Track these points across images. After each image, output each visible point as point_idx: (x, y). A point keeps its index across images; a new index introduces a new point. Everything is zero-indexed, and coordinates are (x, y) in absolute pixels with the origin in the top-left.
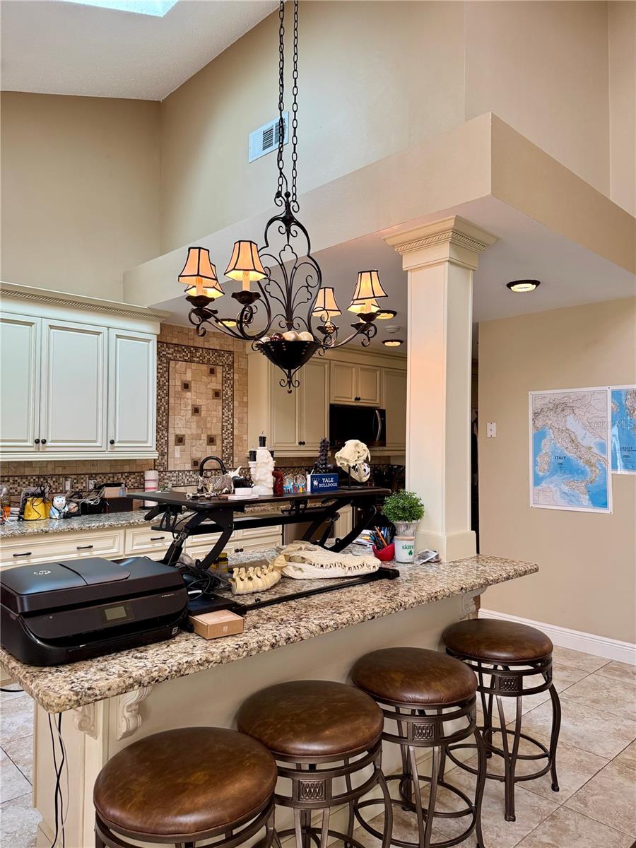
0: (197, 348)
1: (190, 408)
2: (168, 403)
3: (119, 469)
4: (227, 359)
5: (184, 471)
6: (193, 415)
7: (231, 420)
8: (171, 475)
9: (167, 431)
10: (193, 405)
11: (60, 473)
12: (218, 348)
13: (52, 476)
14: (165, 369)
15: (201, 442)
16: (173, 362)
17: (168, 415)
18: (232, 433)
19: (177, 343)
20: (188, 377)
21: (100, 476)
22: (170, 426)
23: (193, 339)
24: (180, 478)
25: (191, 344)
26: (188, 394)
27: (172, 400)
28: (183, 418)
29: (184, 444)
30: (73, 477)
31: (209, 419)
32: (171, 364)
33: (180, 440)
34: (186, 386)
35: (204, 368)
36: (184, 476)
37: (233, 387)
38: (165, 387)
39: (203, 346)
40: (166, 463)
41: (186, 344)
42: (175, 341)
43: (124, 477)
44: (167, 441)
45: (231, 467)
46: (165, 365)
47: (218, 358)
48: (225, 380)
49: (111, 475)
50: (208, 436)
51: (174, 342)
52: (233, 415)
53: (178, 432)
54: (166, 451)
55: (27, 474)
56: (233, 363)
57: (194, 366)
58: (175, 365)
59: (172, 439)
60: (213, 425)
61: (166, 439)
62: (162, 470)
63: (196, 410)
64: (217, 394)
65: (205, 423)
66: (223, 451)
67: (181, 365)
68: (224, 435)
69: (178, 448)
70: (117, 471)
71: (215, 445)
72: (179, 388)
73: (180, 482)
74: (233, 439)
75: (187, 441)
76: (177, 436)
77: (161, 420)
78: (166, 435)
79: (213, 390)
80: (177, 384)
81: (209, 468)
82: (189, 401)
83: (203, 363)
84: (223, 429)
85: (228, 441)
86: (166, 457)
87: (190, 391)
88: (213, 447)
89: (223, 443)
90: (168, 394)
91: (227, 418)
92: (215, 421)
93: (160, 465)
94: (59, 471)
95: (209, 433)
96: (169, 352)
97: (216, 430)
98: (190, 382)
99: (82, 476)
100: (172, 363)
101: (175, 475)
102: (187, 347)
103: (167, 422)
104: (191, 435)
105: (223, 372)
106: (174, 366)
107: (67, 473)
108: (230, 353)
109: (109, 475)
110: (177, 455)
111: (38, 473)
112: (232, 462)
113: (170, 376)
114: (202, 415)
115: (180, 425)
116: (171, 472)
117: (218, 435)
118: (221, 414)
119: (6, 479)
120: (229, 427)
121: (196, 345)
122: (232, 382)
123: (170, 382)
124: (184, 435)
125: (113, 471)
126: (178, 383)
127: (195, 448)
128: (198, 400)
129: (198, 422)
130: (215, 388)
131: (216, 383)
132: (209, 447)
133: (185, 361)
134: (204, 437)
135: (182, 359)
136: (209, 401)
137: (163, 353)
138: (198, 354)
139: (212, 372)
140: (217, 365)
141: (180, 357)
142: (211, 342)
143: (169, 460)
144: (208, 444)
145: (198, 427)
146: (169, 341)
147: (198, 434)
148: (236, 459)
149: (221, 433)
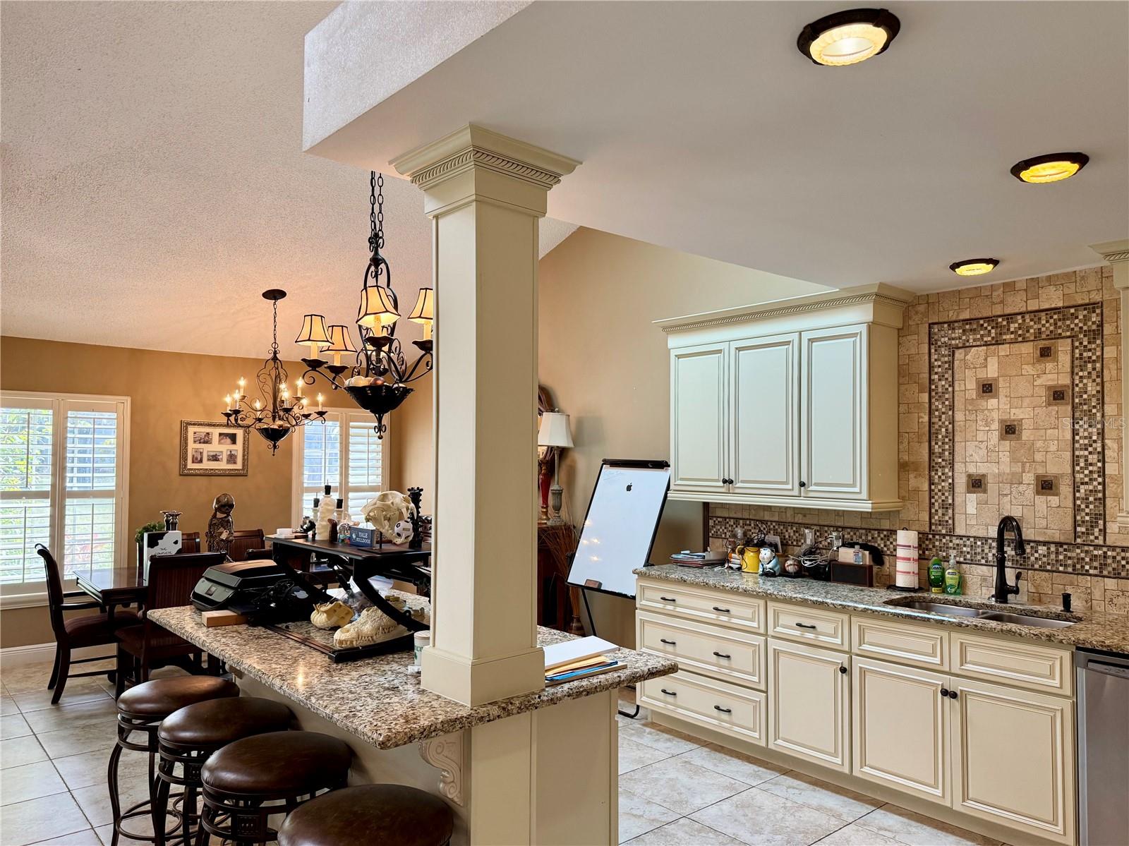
0: (1010, 317)
1: (995, 426)
2: (953, 422)
3: (875, 525)
4: (1086, 319)
5: (986, 539)
6: (1002, 438)
7: (1098, 446)
8: (961, 542)
9: (952, 469)
10: (1001, 421)
11: (800, 521)
12: (1061, 304)
13: (792, 524)
14: (947, 366)
15: (1022, 488)
16: (960, 351)
17: (953, 440)
18: (1102, 473)
19: (968, 317)
20: (992, 371)
21: (849, 530)
22: (957, 459)
23: (1002, 302)
24: (979, 550)
25: (998, 310)
26: (992, 403)
27: (959, 416)
28: (983, 446)
29: (985, 491)
30: (815, 528)
31: (1039, 444)
32: (957, 355)
33: (977, 484)
34: (987, 388)
35: (1028, 349)
36: (986, 547)
37: (1101, 375)
38: (947, 396)
39: (1024, 309)
40: (950, 522)
41: (989, 314)
42: (966, 315)
43: (882, 536)
44: (952, 485)
45: (1100, 542)
46: (946, 359)
47: (1060, 324)
48: (1077, 364)
49: (864, 531)
50: (1038, 477)
51: (961, 317)
52: (1102, 434)
53: (972, 470)
54: (950, 501)
55: (766, 518)
56: (1101, 325)
57: (1004, 350)
58: (965, 356)
59: (961, 482)
60: (1049, 456)
61: (950, 481)
62: (944, 532)
63: (1010, 430)
64: (1057, 395)
65: (1032, 449)
66: (1077, 509)
67: (976, 354)
68: (1079, 476)
69: (972, 497)
70: (871, 527)
71: (1057, 494)
72: (973, 394)
73: (979, 557)
74: (1104, 484)
75: (992, 487)
76: (969, 476)
77: (940, 451)
78: (950, 474)
79: (1049, 388)
80: (968, 387)
81: (1041, 539)
82: (995, 415)
83: (1025, 341)
84: (1075, 462)
85: (1091, 487)
86: (950, 511)
87: (996, 396)
88: (1050, 498)
89: (1076, 489)
90: (952, 408)
91: (1086, 442)
92: (1053, 448)
93: (940, 523)
94: (799, 519)
95: (1041, 471)
96: (953, 335)
97: (1058, 465)
98: (996, 380)
99: (826, 528)
100: (959, 354)
101: (968, 543)
102: (989, 319)
103: (952, 453)
104: (999, 474)
105: (1074, 348)
106: (962, 356)
107: (807, 522)
108: (1092, 307)
109: (861, 531)
110: (971, 509)
111: (776, 519)
112: (1104, 531)
113: (956, 376)
114: (1024, 438)
115: (976, 458)
116: (961, 537)
117: (1062, 475)
118: (1069, 436)
119: (748, 522)
120: (1093, 458)
121: (1008, 311)
122: (1098, 365)
123: (956, 384)
124: (984, 476)
125: (866, 526)
126: (971, 385)
127: (1007, 499)
128: (1013, 411)
129: (1012, 451)
130: (1050, 383)
131: (1057, 372)
132: (1041, 500)
133: (986, 344)
134: (1029, 478)
135: (978, 343)
136: (1037, 410)
137: (943, 340)
138: (1013, 327)
139: (1045, 353)
140: (1060, 337)
141: (974, 340)
142: (1043, 296)
143: (957, 516)
144: (1038, 493)
145: (1014, 460)
146: (954, 318)
147: (1013, 474)
148: (1112, 528)
149: (1070, 471)
